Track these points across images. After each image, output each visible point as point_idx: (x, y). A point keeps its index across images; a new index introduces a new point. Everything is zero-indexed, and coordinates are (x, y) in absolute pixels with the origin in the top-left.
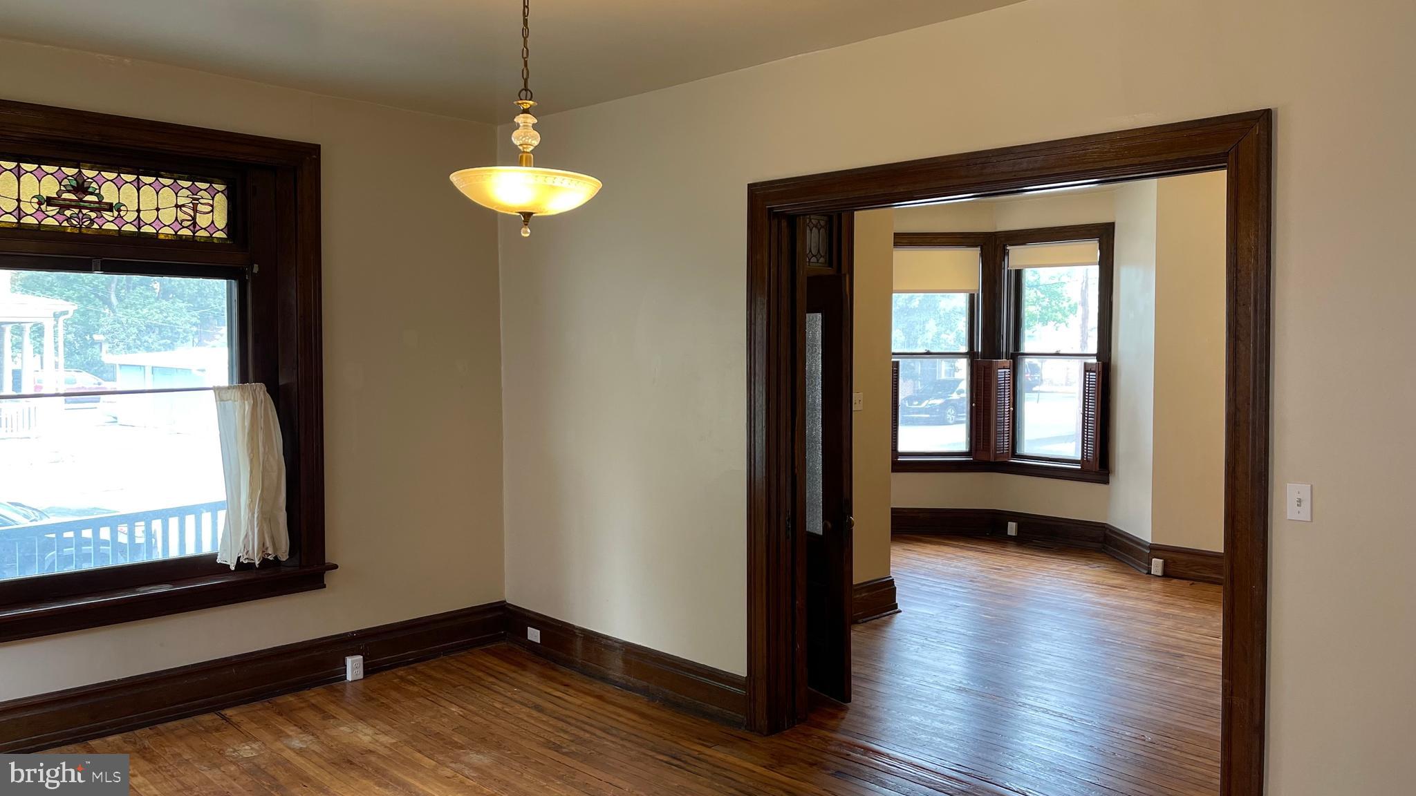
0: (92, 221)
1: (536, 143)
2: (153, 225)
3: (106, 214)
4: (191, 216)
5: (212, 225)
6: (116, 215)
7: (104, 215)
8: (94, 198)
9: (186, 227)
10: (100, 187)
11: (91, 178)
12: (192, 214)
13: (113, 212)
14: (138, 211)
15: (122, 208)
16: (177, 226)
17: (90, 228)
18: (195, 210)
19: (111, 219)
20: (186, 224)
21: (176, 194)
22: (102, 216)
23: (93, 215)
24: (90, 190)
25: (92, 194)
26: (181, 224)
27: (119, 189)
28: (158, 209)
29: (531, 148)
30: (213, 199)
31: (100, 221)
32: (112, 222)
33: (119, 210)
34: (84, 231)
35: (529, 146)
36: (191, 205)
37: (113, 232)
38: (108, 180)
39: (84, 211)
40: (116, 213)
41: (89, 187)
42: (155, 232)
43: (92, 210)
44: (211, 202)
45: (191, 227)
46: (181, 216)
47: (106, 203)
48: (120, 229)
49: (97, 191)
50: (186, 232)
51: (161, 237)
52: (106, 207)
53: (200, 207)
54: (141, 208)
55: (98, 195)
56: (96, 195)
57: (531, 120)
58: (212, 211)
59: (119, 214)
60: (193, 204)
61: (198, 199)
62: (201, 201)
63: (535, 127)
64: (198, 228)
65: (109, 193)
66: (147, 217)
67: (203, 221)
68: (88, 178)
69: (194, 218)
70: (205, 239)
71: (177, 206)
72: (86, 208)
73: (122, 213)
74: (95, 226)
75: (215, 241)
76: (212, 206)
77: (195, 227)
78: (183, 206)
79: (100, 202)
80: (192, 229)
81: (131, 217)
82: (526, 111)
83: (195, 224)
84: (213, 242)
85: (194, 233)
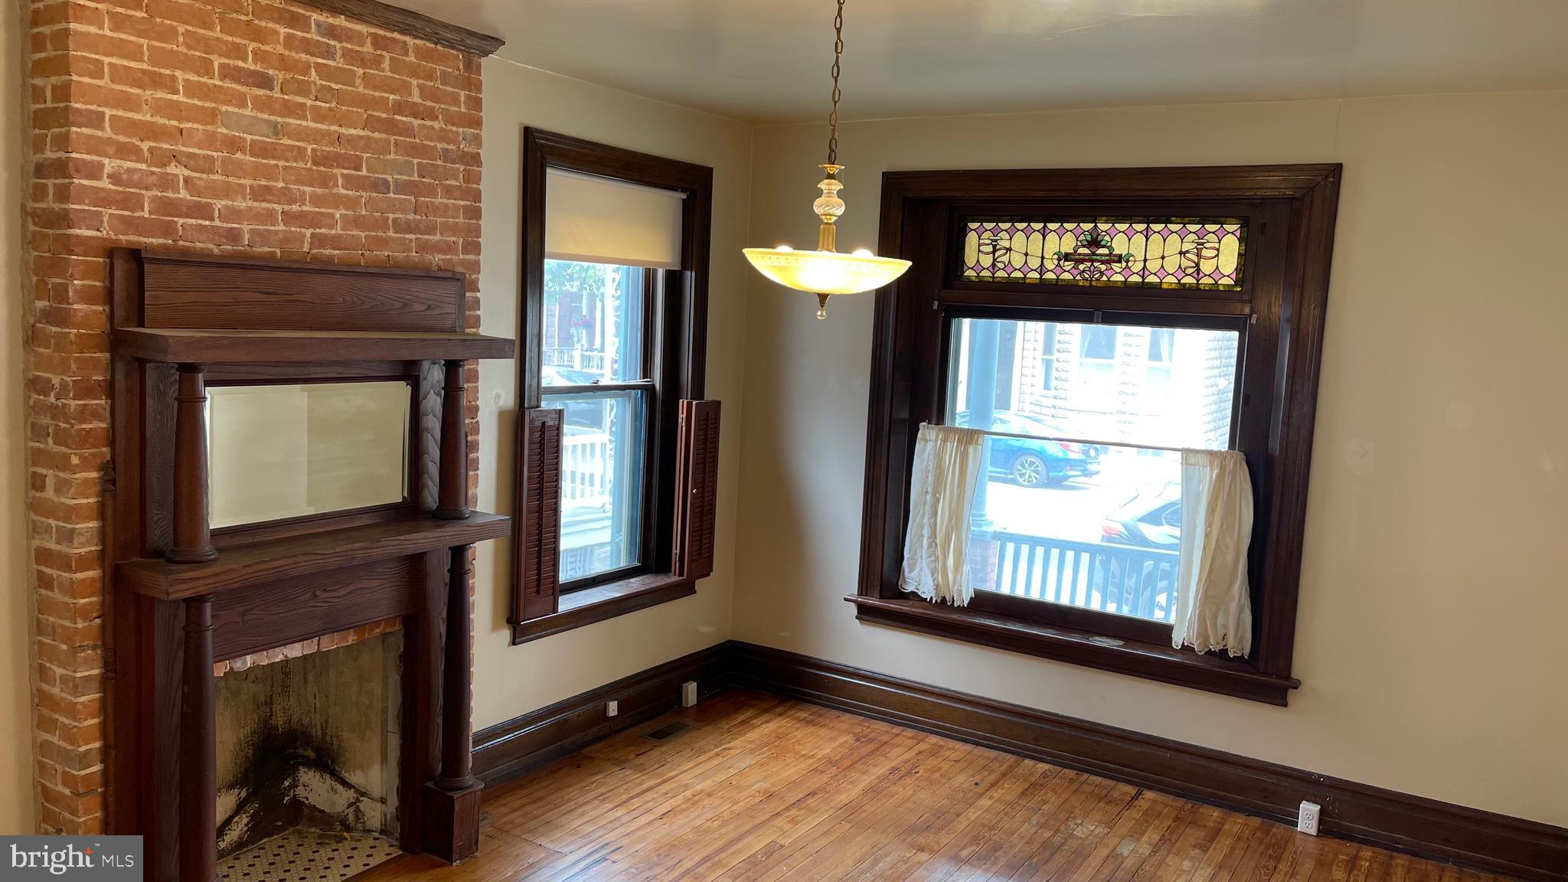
0: (1102, 273)
1: (840, 211)
2: (1157, 274)
3: (1116, 267)
4: (1194, 262)
5: (1217, 271)
6: (1124, 266)
7: (1113, 267)
8: (1105, 251)
9: (1190, 275)
10: (1112, 239)
11: (1105, 232)
12: (1196, 261)
13: (1121, 263)
14: (1145, 260)
15: (1131, 259)
16: (1180, 274)
17: (1099, 280)
18: (1199, 256)
19: (1119, 270)
20: (1189, 271)
21: (1182, 240)
22: (1112, 268)
23: (1103, 267)
24: (1103, 243)
25: (1104, 246)
26: (1184, 272)
27: (1130, 240)
28: (1163, 258)
29: (834, 219)
30: (1220, 242)
31: (1109, 273)
32: (1119, 273)
33: (1127, 261)
34: (1094, 283)
35: (832, 217)
36: (1195, 250)
37: (1120, 283)
38: (1120, 232)
39: (1096, 264)
40: (1124, 264)
41: (1102, 240)
42: (1159, 281)
43: (1103, 262)
44: (1217, 246)
45: (1195, 275)
46: (1185, 263)
47: (1116, 255)
48: (1126, 280)
49: (1109, 244)
50: (1189, 280)
51: (1165, 286)
52: (1116, 258)
53: (1205, 253)
54: (1148, 257)
55: (1110, 248)
56: (1108, 247)
57: (836, 186)
58: (1217, 255)
59: (1127, 265)
60: (1197, 249)
61: (1203, 244)
62: (1207, 245)
63: (840, 194)
64: (1201, 275)
65: (1120, 246)
66: (1153, 266)
67: (1207, 267)
68: (1103, 231)
69: (1197, 265)
70: (1210, 286)
71: (1181, 253)
72: (1098, 261)
73: (1130, 264)
74: (1105, 278)
75: (1221, 288)
76: (1218, 250)
77: (1198, 274)
78: (1187, 252)
79: (1110, 254)
80: (1196, 276)
81: (1137, 267)
82: (831, 177)
83: (1198, 271)
84: (1218, 290)
85: (1198, 281)
